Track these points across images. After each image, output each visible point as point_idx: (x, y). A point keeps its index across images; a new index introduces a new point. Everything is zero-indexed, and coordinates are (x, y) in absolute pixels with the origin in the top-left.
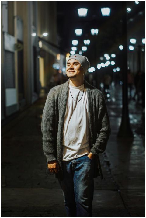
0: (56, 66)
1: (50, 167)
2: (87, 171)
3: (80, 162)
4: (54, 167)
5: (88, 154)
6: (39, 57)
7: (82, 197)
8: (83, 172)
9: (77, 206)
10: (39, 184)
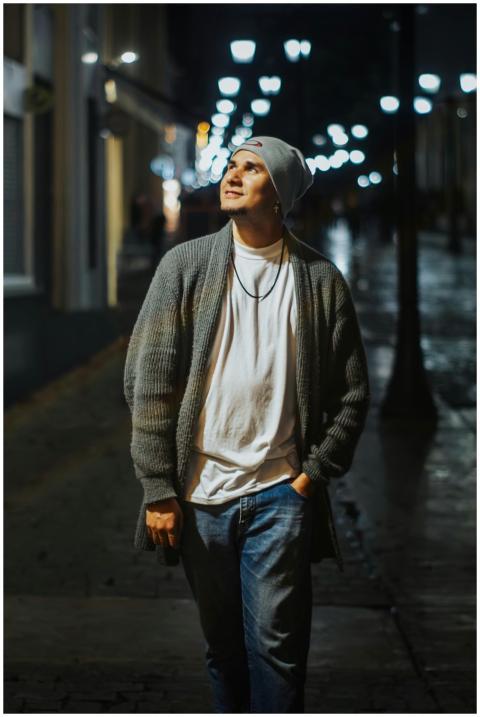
0: (162, 166)
1: (152, 525)
2: (291, 539)
3: (266, 505)
4: (170, 525)
5: (291, 480)
6: (106, 135)
7: (269, 629)
8: (275, 543)
9: (250, 666)
10: (110, 582)
